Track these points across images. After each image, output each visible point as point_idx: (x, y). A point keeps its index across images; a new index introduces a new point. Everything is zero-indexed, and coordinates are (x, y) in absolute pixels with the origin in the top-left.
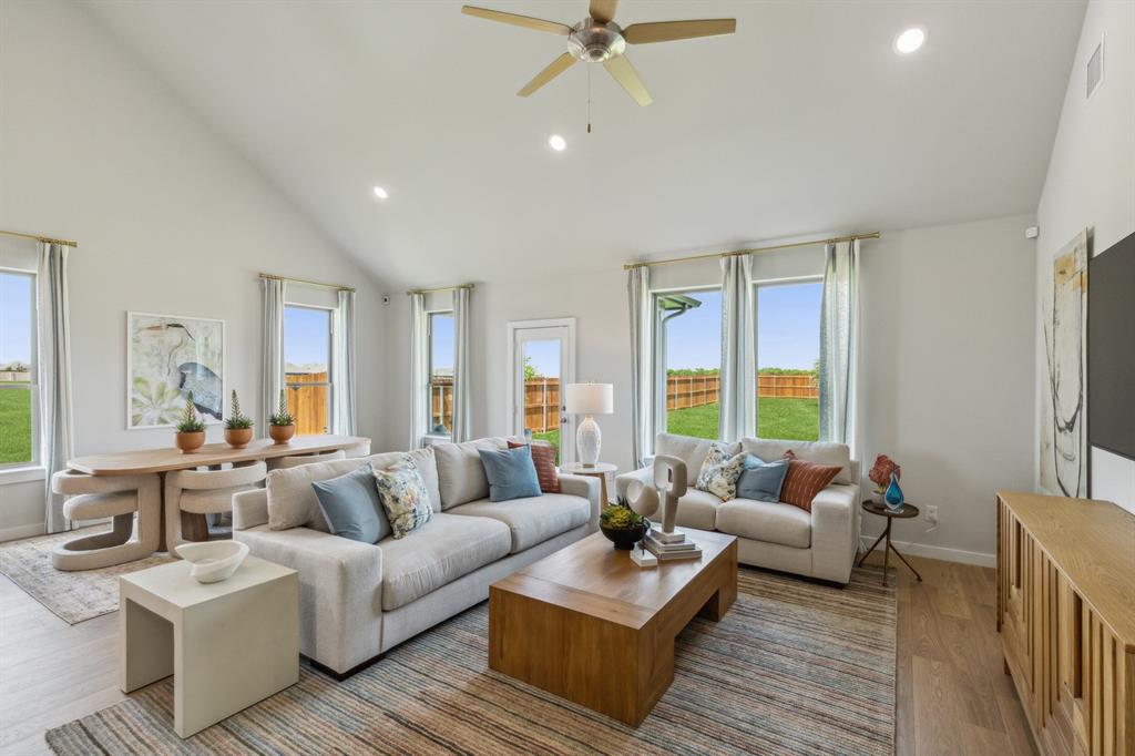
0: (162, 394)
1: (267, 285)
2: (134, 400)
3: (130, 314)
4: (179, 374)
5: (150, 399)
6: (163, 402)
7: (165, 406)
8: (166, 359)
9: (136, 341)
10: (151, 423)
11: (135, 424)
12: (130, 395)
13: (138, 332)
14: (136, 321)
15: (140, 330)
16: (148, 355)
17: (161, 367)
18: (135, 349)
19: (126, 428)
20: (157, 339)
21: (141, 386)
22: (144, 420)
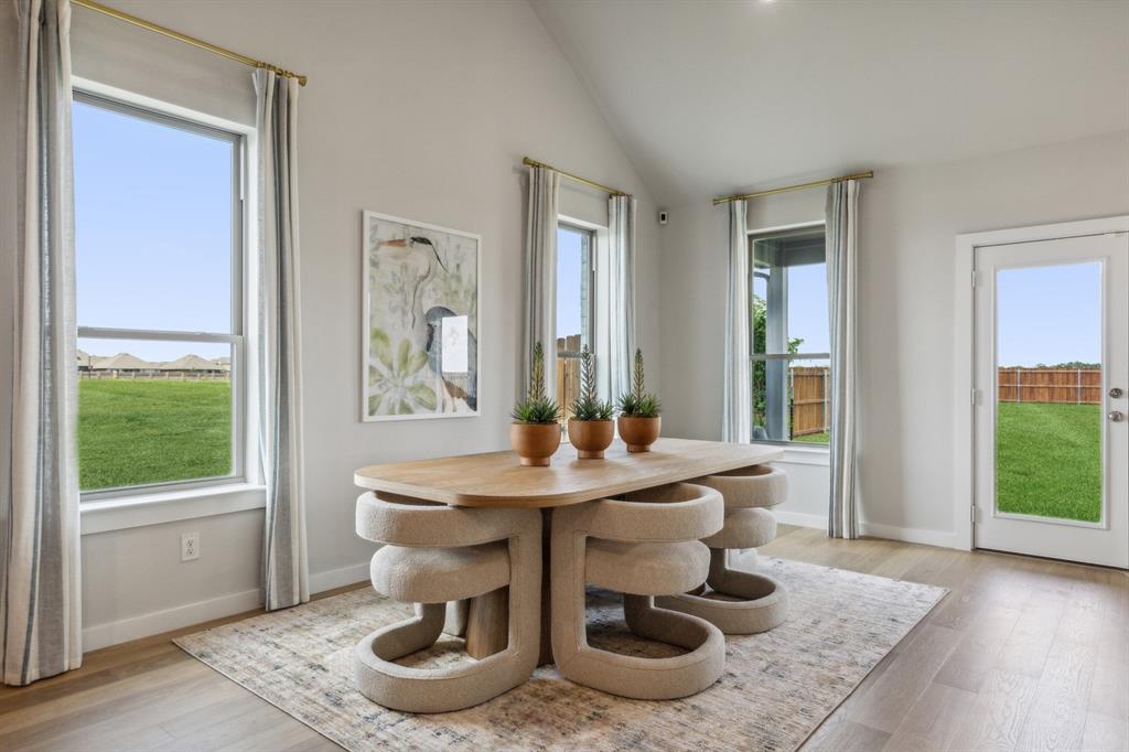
0: (405, 361)
1: (532, 180)
2: (372, 370)
3: (367, 214)
4: (426, 328)
5: (391, 367)
6: (406, 375)
7: (409, 382)
8: (411, 299)
9: (375, 264)
10: (392, 412)
11: (372, 413)
12: (367, 361)
13: (376, 249)
14: (375, 229)
15: (381, 243)
16: (387, 289)
17: (404, 313)
18: (372, 277)
19: (360, 419)
20: (400, 262)
21: (381, 344)
22: (383, 407)
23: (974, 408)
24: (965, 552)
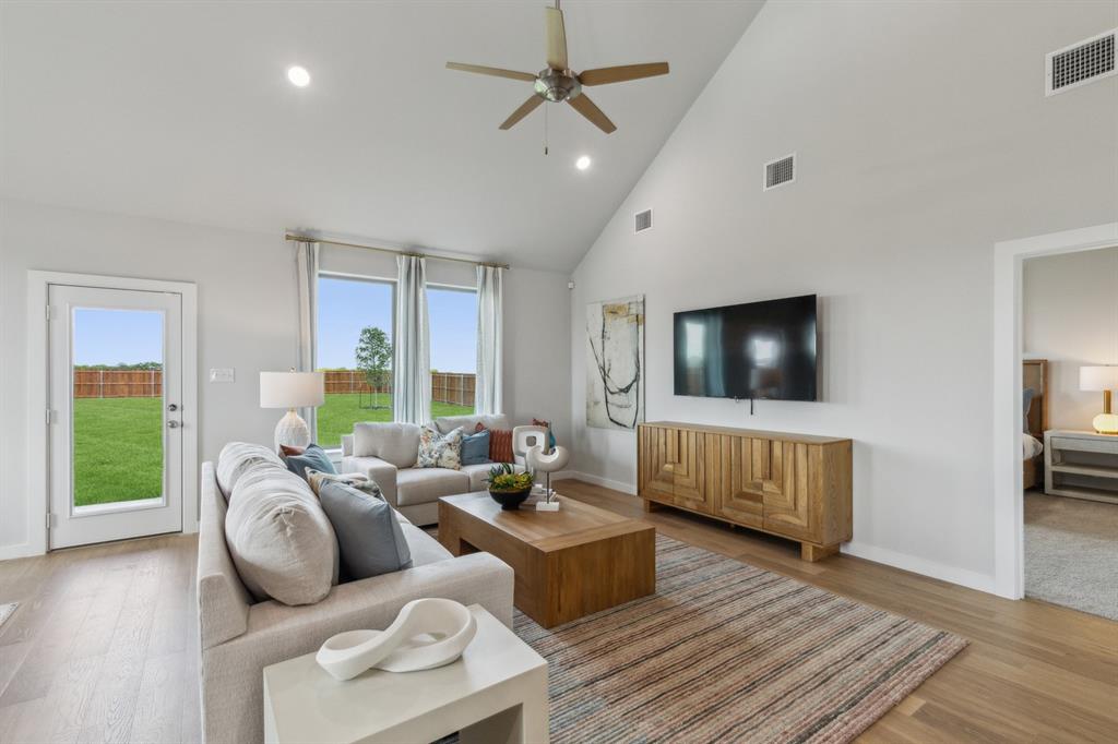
23: (49, 426)
24: (37, 558)
